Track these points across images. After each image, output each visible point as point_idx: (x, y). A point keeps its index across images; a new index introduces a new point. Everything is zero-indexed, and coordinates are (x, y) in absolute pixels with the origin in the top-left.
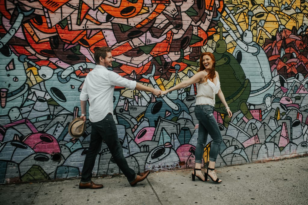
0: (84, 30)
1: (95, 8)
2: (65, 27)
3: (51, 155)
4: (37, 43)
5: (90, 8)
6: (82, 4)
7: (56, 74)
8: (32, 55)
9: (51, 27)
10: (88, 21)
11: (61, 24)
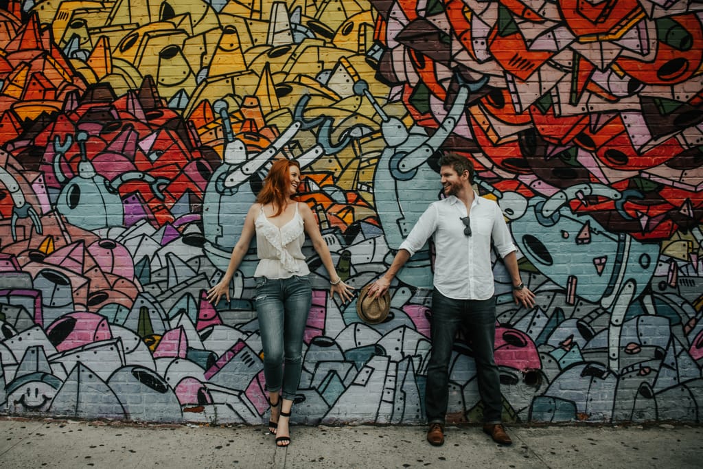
0: (585, 115)
1: (605, 66)
2: (547, 111)
3: (523, 373)
4: (495, 145)
5: (595, 68)
6: (579, 60)
7: (532, 208)
8: (487, 169)
9: (522, 112)
10: (593, 96)
11: (540, 104)
